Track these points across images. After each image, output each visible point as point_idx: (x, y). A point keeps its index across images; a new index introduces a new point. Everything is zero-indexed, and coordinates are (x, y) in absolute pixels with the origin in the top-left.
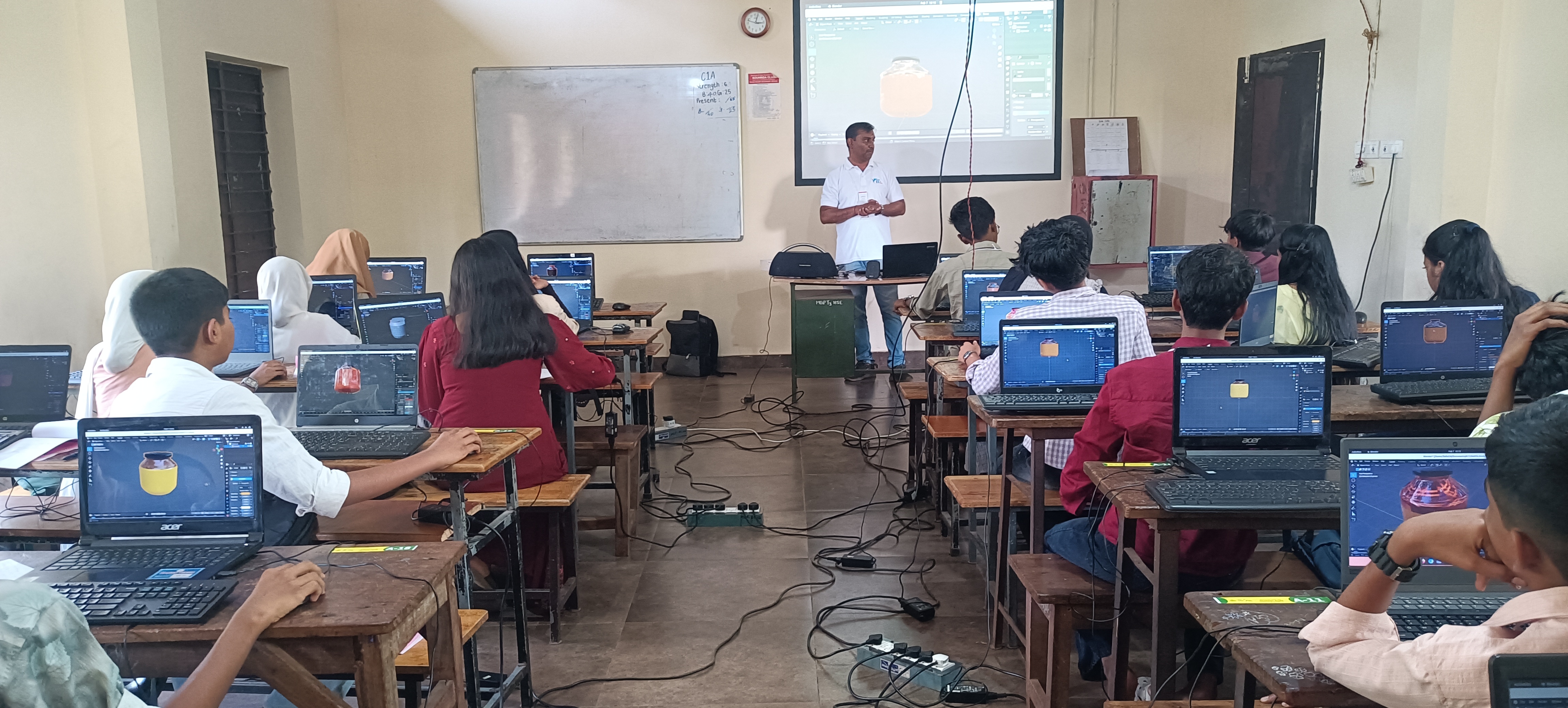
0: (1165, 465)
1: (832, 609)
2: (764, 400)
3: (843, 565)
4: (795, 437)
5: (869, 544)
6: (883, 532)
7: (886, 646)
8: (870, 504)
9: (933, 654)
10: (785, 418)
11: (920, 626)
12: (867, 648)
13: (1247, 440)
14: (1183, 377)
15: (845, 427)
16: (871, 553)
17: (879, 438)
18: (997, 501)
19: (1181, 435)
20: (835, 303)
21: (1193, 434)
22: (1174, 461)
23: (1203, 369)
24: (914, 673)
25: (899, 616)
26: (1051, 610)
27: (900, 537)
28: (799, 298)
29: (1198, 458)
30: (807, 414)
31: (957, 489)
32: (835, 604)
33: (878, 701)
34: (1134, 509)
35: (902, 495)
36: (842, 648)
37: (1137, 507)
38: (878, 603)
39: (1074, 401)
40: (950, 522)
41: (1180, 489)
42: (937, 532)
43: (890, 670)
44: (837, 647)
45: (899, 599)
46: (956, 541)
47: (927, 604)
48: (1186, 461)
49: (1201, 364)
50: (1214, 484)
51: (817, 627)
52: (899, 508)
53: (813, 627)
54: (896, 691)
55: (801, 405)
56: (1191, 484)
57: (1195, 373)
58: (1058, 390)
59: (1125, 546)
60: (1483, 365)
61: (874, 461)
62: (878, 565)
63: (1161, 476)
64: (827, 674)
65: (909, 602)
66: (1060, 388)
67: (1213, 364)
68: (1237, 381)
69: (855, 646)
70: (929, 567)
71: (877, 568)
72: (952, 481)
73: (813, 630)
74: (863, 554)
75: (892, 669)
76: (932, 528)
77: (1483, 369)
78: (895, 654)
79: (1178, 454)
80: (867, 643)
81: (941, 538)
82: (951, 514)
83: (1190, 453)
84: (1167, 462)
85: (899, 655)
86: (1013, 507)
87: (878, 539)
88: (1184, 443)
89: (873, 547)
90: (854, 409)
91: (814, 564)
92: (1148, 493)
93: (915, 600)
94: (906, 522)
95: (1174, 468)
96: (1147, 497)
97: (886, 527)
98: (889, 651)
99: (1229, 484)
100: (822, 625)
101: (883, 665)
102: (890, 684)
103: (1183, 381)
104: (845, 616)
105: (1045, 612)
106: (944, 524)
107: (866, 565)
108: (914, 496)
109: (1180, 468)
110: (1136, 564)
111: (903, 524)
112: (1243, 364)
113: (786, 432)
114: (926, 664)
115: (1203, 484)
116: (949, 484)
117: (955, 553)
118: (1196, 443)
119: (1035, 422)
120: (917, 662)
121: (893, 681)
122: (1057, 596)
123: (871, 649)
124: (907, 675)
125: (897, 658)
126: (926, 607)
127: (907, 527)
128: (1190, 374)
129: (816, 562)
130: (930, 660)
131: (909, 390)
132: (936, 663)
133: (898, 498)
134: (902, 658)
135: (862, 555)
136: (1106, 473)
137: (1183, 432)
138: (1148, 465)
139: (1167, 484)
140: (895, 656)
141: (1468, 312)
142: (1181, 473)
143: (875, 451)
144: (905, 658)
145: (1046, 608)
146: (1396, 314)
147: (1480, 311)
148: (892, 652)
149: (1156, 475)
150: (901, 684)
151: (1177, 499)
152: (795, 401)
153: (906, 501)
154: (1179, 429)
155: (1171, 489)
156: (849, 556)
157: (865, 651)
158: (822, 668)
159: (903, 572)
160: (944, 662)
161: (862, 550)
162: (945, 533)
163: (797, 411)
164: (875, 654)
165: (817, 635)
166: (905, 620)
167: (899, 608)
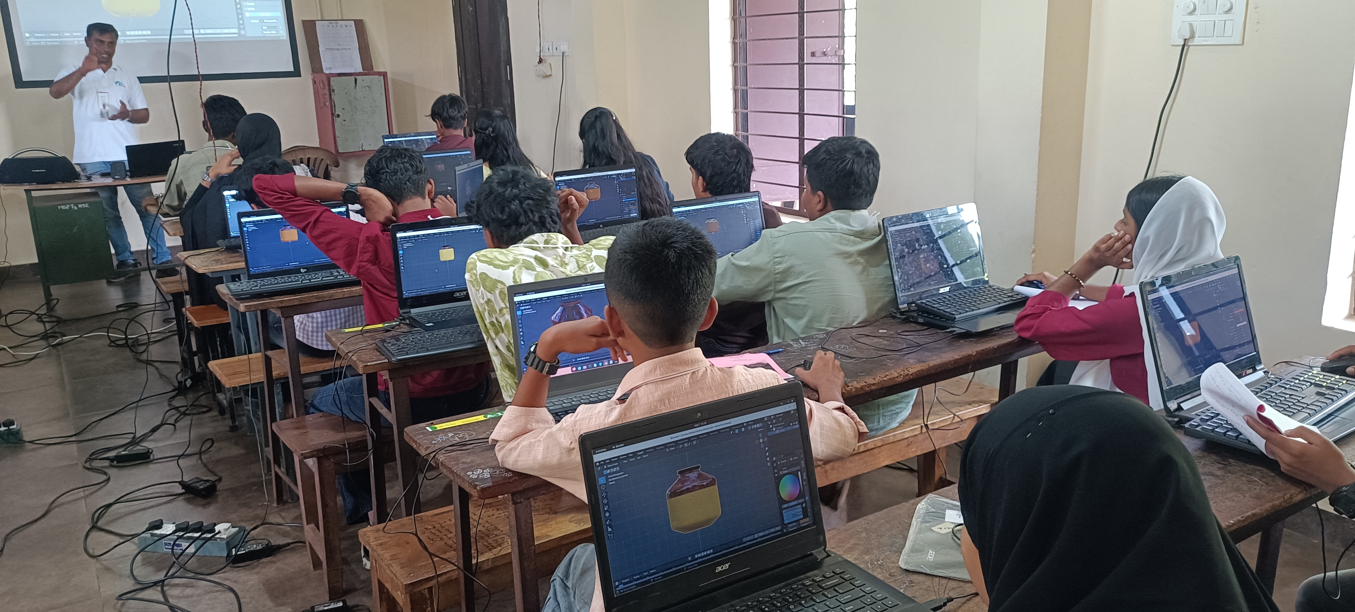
0: (395, 323)
1: (109, 506)
2: (11, 313)
3: (117, 463)
4: (54, 346)
5: (144, 437)
6: (158, 423)
7: (168, 529)
8: (140, 400)
9: (215, 525)
10: (39, 328)
11: (204, 502)
12: (147, 535)
13: (458, 294)
14: (400, 248)
15: (109, 328)
16: (147, 444)
17: (148, 334)
18: (259, 376)
19: (404, 297)
20: (80, 206)
21: (414, 295)
22: (401, 320)
23: (416, 240)
24: (198, 546)
25: (182, 498)
26: (314, 463)
27: (177, 425)
28: (37, 204)
29: (419, 315)
30: (65, 321)
31: (221, 372)
32: (111, 501)
33: (163, 581)
34: (367, 365)
35: (176, 384)
36: (122, 541)
37: (369, 364)
38: (158, 490)
39: (316, 278)
40: (225, 402)
41: (404, 343)
42: (215, 413)
43: (173, 549)
44: (118, 540)
45: (179, 483)
46: (233, 418)
47: (208, 481)
48: (410, 318)
49: (414, 236)
50: (430, 334)
51: (94, 527)
52: (174, 397)
53: (89, 527)
54: (181, 568)
55: (60, 311)
56: (413, 337)
57: (410, 245)
58: (302, 270)
59: (370, 396)
60: (627, 214)
61: (144, 356)
62: (156, 455)
63: (390, 334)
64: (108, 569)
65: (189, 483)
66: (304, 269)
67: (423, 235)
68: (444, 247)
69: (134, 536)
70: (209, 446)
71: (156, 457)
72: (216, 365)
73: (90, 530)
74: (139, 447)
75: (175, 547)
76: (210, 410)
77: (626, 217)
78: (177, 534)
79: (404, 313)
80: (148, 530)
81: (219, 417)
82: (225, 394)
83: (414, 311)
84: (396, 321)
85: (182, 533)
86: (277, 379)
87: (154, 430)
88: (408, 304)
89: (150, 438)
90: (120, 309)
91: (84, 467)
92: (378, 349)
93: (195, 480)
94: (182, 409)
95: (402, 325)
96: (378, 353)
97: (161, 418)
98: (171, 532)
99: (442, 332)
100: (99, 524)
101: (167, 547)
102: (174, 562)
103: (401, 252)
104: (123, 510)
105: (310, 466)
106: (219, 404)
107: (144, 458)
108: (189, 383)
109: (406, 324)
110: (379, 410)
111: (179, 411)
112: (447, 233)
113: (43, 343)
114: (209, 535)
115: (422, 335)
116: (213, 368)
117: (234, 429)
118: (419, 301)
119: (281, 302)
120: (200, 536)
121: (177, 559)
122: (318, 451)
123: (152, 535)
124: (192, 550)
125: (179, 537)
126: (208, 484)
127: (184, 414)
128: (405, 246)
129: (87, 465)
130: (212, 530)
131: (169, 285)
132: (219, 532)
133: (171, 388)
134: (185, 536)
135: (138, 449)
136: (343, 338)
137: (406, 294)
138: (380, 325)
139: (393, 340)
140: (177, 536)
141: (612, 175)
142: (405, 329)
143: (145, 347)
144: (188, 535)
145: (311, 463)
146: (565, 180)
147: (620, 174)
148: (174, 532)
149: (386, 334)
150: (186, 559)
151: (401, 350)
152: (50, 309)
153: (181, 390)
154: (402, 292)
155: (396, 344)
156: (123, 453)
157: (145, 538)
158: (102, 565)
159: (180, 457)
160: (227, 530)
161: (138, 443)
162: (222, 411)
163: (54, 319)
164: (156, 538)
165: (95, 535)
166: (188, 501)
167: (180, 490)
